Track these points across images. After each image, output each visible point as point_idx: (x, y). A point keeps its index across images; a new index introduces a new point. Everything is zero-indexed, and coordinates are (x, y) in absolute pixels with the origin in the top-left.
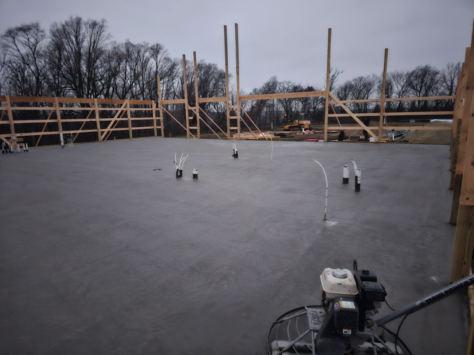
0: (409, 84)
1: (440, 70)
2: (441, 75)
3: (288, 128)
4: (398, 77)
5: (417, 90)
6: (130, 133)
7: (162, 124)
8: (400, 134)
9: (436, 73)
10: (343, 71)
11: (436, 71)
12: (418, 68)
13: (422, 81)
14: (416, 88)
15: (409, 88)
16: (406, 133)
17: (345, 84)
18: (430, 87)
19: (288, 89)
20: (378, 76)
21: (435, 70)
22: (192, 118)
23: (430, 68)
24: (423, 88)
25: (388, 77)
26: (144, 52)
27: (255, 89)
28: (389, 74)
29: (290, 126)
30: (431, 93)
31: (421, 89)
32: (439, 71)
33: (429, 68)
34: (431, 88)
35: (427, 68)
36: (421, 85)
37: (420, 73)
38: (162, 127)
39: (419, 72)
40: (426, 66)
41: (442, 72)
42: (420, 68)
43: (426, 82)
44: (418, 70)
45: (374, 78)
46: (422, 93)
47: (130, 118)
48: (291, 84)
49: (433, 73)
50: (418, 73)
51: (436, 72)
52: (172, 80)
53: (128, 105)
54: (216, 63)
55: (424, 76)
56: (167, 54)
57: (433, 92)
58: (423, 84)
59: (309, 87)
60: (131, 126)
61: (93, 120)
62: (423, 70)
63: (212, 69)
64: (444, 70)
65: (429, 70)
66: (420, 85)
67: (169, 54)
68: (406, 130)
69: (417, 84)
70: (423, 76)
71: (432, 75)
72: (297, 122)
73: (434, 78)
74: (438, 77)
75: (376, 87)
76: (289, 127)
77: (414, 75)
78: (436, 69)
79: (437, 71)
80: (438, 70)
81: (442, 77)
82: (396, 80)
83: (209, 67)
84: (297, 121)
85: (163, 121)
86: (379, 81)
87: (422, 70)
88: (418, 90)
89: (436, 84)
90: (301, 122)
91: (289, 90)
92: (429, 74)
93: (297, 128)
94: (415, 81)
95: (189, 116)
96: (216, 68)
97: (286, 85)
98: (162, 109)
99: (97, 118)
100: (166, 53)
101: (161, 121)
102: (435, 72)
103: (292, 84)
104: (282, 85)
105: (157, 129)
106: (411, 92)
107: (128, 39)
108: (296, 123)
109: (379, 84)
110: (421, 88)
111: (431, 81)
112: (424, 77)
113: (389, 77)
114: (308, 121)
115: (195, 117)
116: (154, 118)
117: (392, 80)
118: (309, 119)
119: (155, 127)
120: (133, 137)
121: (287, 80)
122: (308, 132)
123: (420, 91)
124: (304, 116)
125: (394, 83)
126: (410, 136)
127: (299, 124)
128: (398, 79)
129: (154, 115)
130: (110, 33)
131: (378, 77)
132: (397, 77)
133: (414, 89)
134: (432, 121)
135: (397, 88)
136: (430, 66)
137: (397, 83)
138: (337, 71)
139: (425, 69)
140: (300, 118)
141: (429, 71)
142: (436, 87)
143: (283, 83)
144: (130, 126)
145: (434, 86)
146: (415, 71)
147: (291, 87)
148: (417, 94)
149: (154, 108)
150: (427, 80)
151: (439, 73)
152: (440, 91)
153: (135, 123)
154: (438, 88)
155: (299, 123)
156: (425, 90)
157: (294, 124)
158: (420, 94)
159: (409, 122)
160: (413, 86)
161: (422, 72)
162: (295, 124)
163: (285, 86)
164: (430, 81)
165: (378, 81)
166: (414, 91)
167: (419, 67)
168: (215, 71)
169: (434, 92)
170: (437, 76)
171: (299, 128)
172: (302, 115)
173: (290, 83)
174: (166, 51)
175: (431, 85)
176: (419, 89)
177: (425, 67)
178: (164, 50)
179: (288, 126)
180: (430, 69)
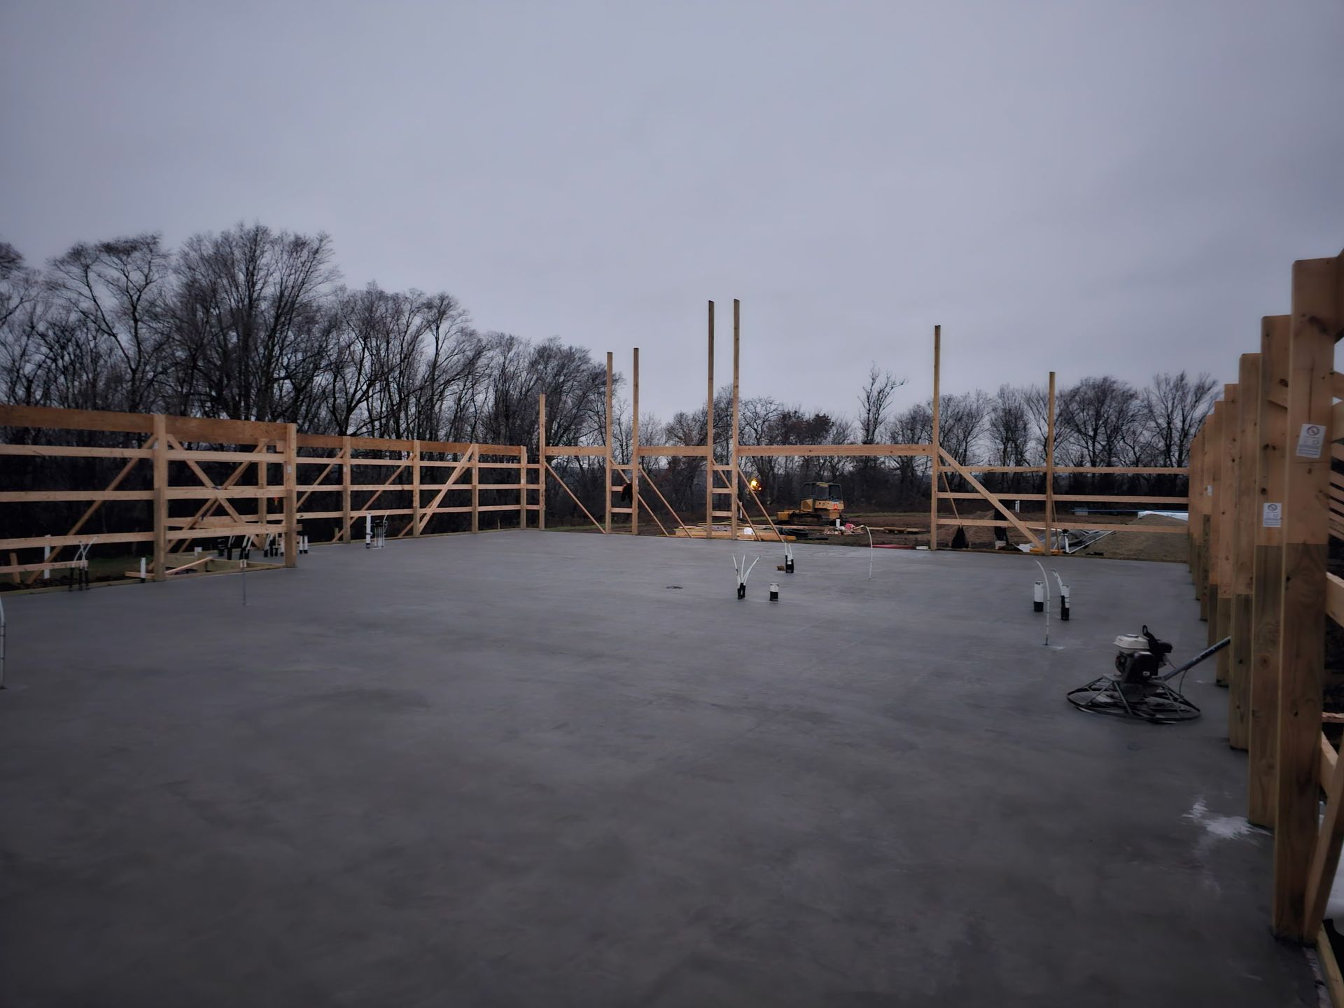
0: (1067, 419)
1: (1138, 390)
2: (1143, 401)
3: (786, 518)
4: (1039, 403)
5: (1086, 435)
6: (475, 519)
7: (542, 499)
8: (1078, 540)
9: (1129, 396)
10: (906, 382)
11: (1127, 392)
12: (1085, 383)
13: (1098, 415)
14: (1083, 430)
15: (1069, 430)
16: (1091, 538)
17: (912, 412)
18: (1117, 429)
19: (767, 417)
20: (990, 396)
21: (1125, 390)
22: (620, 489)
23: (1114, 382)
24: (1101, 430)
25: (1015, 400)
26: (410, 314)
27: (681, 415)
28: (1017, 394)
29: (791, 512)
30: (1121, 442)
31: (1096, 434)
32: (1136, 393)
33: (1111, 383)
34: (1120, 433)
35: (1107, 384)
36: (1097, 425)
37: (1091, 394)
38: (541, 507)
39: (1089, 392)
40: (1105, 379)
41: (1143, 395)
42: (1091, 383)
43: (1106, 416)
44: (1085, 387)
45: (981, 401)
46: (1099, 443)
47: (477, 486)
48: (773, 407)
49: (1122, 396)
50: (1086, 393)
51: (1129, 394)
52: (473, 385)
53: (476, 457)
54: (586, 348)
55: (1102, 403)
56: (466, 321)
57: (1124, 441)
58: (1101, 422)
59: (817, 416)
60: (477, 504)
61: (407, 487)
62: (1099, 387)
63: (577, 362)
64: (1147, 390)
65: (1113, 388)
66: (1094, 423)
67: (471, 320)
68: (1090, 532)
69: (1085, 422)
70: (1099, 402)
71: (1120, 400)
72: (811, 505)
73: (1126, 407)
74: (1135, 405)
75: (986, 422)
76: (791, 516)
77: (1077, 398)
78: (1128, 387)
79: (1132, 392)
80: (1134, 389)
81: (1145, 407)
82: (1035, 409)
83: (569, 356)
84: (810, 501)
85: (544, 494)
86: (993, 410)
87: (1096, 386)
88: (1090, 436)
89: (1130, 422)
90: (821, 505)
91: (767, 420)
92: (1113, 398)
93: (811, 519)
94: (1081, 414)
95: (614, 484)
96: (585, 360)
97: (762, 412)
98: (545, 468)
99: (414, 483)
100: (463, 317)
101: (541, 492)
102: (1125, 394)
103: (776, 407)
104: (750, 406)
105: (527, 510)
106: (1072, 440)
107: (374, 282)
108: (807, 505)
109: (993, 415)
110: (1095, 430)
111: (1119, 414)
112: (1100, 405)
113: (1017, 401)
114: (837, 503)
115: (629, 488)
116: (523, 484)
117: (1026, 407)
118: (838, 499)
119: (524, 506)
120: (480, 529)
121: (764, 396)
122: (852, 530)
123: (1094, 439)
124: (828, 490)
125: (1030, 416)
126: (1101, 543)
127: (816, 510)
128: (1039, 406)
129: (523, 480)
130: (336, 267)
131: (990, 399)
132: (1038, 401)
133: (1079, 431)
134: (1142, 513)
135: (1037, 428)
136: (1113, 379)
137: (1037, 417)
138: (890, 379)
139: (1102, 386)
140: (820, 495)
141: (1114, 390)
142: (1132, 429)
143: (755, 404)
144: (475, 504)
145: (1127, 428)
146: (1078, 389)
147: (775, 413)
148: (1087, 444)
149: (524, 464)
150: (1110, 411)
151: (1136, 395)
152: (1142, 439)
153: (485, 498)
154: (1138, 433)
155: (816, 507)
156: (1105, 436)
157: (802, 509)
158: (1094, 446)
159: (1073, 513)
160: (1077, 425)
161: (1096, 392)
162: (804, 508)
163: (758, 410)
164: (1117, 415)
165: (991, 408)
166: (1080, 436)
167: (1086, 380)
168: (583, 367)
169: (1128, 442)
170: (1133, 403)
171: (816, 519)
172: (822, 488)
173: (771, 403)
174: (464, 311)
175: (1120, 422)
176: (1091, 433)
177: (1101, 382)
178: (460, 311)
179: (786, 513)
180: (1115, 385)
